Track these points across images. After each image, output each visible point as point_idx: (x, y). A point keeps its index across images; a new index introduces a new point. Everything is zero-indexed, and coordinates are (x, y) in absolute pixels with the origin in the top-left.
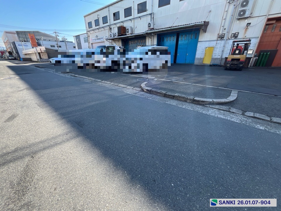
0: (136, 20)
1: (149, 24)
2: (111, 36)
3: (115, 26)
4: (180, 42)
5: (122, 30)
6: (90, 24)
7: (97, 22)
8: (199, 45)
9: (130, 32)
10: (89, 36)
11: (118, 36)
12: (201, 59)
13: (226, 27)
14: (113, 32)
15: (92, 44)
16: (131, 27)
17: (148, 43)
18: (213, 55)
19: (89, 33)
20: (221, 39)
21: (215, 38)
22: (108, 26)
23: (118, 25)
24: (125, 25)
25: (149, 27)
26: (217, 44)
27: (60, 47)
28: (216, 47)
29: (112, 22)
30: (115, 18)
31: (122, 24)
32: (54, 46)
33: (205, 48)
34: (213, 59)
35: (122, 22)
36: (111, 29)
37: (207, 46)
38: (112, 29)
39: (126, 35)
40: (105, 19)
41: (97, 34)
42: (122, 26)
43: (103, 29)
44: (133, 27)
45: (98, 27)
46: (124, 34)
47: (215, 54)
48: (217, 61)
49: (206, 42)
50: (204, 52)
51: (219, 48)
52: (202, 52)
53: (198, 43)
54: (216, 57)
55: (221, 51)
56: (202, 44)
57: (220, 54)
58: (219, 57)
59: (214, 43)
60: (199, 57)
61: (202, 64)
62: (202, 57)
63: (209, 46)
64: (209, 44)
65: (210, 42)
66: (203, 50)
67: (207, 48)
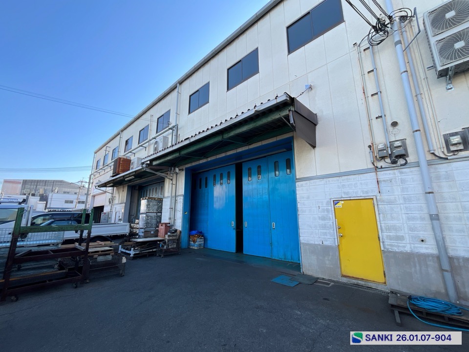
4: (245, 188)
5: (120, 165)
6: (99, 164)
7: (106, 159)
8: (302, 191)
10: (92, 183)
12: (325, 250)
16: (140, 158)
18: (384, 235)
19: (94, 177)
20: (394, 162)
26: (382, 185)
28: (385, 197)
29: (122, 154)
33: (328, 203)
34: (389, 256)
37: (336, 196)
40: (115, 152)
42: (120, 158)
47: (389, 229)
48: (418, 268)
49: (328, 180)
50: (330, 219)
51: (401, 201)
52: (319, 218)
53: (297, 184)
54: (407, 246)
55: (423, 219)
56: (310, 187)
57: (428, 235)
58: (426, 248)
59: (363, 182)
60: (316, 243)
61: (340, 277)
62: (327, 241)
63: (345, 193)
64: (343, 185)
65: (343, 180)
66: (325, 211)
67: (340, 204)
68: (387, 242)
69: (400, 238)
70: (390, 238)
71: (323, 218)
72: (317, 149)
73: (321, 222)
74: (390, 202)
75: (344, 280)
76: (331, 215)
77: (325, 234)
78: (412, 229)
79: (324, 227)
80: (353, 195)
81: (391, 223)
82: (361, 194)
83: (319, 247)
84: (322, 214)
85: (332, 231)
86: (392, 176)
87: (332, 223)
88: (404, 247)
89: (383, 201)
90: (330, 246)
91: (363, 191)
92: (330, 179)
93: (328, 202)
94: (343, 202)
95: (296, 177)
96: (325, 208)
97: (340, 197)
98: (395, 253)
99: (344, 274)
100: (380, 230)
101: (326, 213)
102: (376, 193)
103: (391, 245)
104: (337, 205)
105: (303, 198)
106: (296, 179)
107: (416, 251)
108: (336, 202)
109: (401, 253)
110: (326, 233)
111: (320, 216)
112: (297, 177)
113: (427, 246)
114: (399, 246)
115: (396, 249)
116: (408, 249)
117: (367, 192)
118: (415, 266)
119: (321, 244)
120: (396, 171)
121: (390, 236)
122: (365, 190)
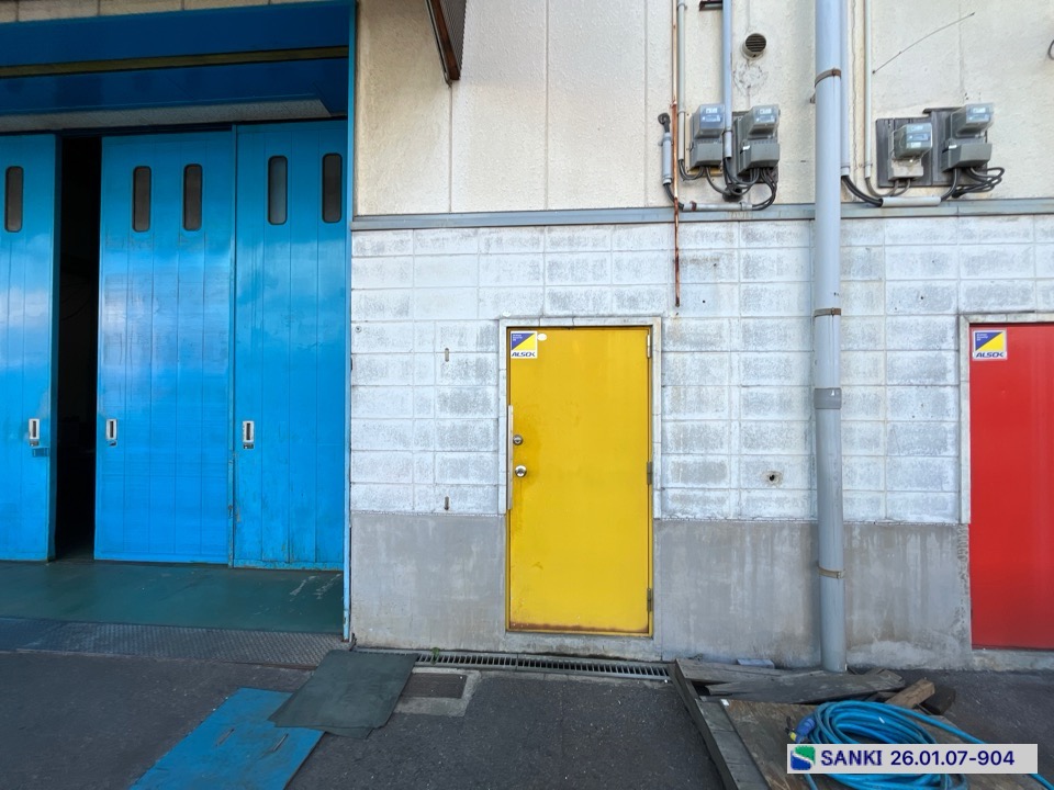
8: (380, 274)
12: (454, 534)
18: (667, 466)
20: (733, 195)
26: (688, 273)
28: (690, 321)
34: (672, 540)
37: (521, 308)
47: (685, 441)
48: (748, 568)
49: (494, 234)
50: (486, 402)
51: (737, 342)
52: (444, 401)
53: (357, 240)
54: (729, 500)
55: (785, 405)
56: (418, 259)
57: (790, 456)
58: (780, 501)
59: (626, 257)
60: (422, 508)
61: (500, 634)
62: (464, 496)
63: (555, 298)
64: (553, 265)
65: (555, 243)
66: (472, 373)
67: (530, 346)
68: (675, 488)
69: (713, 472)
70: (685, 473)
71: (460, 403)
72: (463, 88)
73: (451, 419)
74: (703, 344)
75: (516, 644)
76: (494, 391)
77: (460, 468)
78: (751, 441)
79: (459, 438)
80: (585, 311)
81: (692, 418)
82: (612, 308)
83: (431, 523)
84: (458, 382)
85: (488, 456)
86: (721, 244)
87: (492, 424)
88: (721, 501)
89: (682, 339)
90: (478, 516)
91: (620, 297)
92: (507, 234)
93: (485, 333)
94: (543, 336)
95: (355, 207)
96: (472, 358)
97: (534, 312)
98: (694, 525)
99: (517, 618)
100: (657, 447)
101: (473, 381)
102: (663, 305)
103: (684, 499)
104: (517, 350)
105: (381, 309)
106: (356, 217)
107: (751, 512)
108: (516, 335)
109: (711, 523)
110: (464, 463)
111: (448, 391)
112: (362, 211)
113: (781, 494)
114: (706, 501)
115: (697, 512)
116: (729, 509)
117: (633, 301)
118: (742, 565)
119: (440, 509)
120: (736, 228)
121: (685, 466)
122: (629, 292)
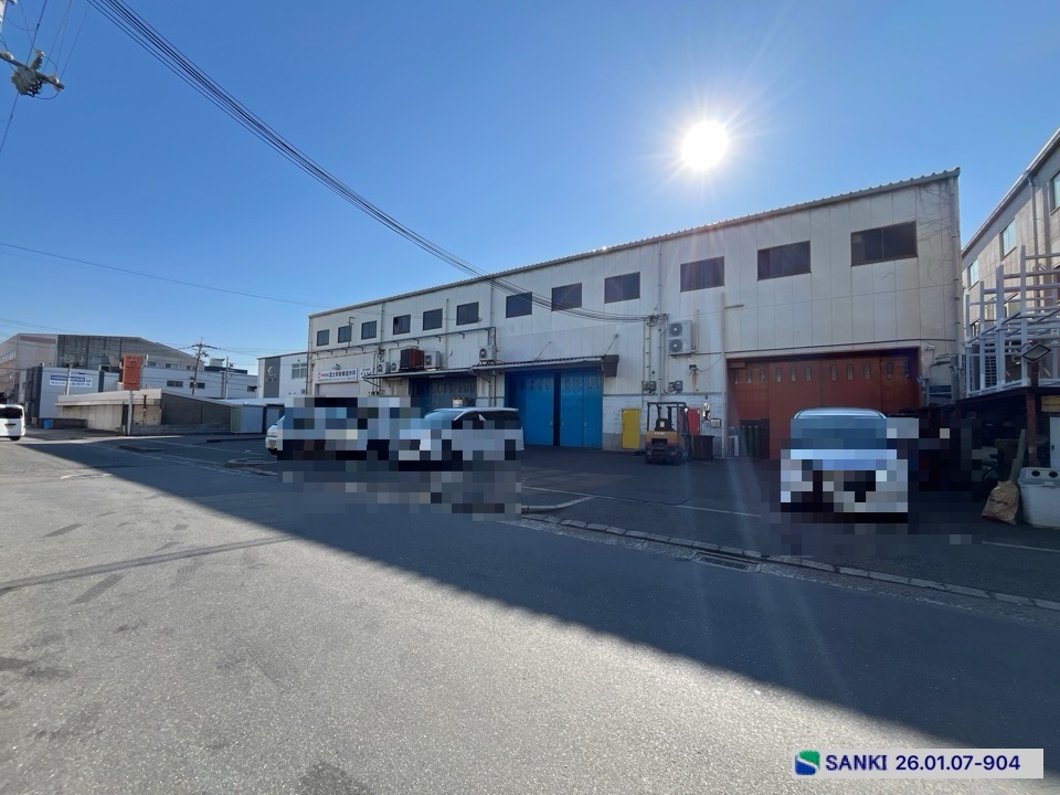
0: (451, 339)
1: (483, 350)
2: (380, 370)
3: (395, 346)
4: (563, 394)
5: (413, 358)
6: (322, 337)
7: (344, 334)
8: (606, 402)
9: (434, 364)
10: (313, 365)
11: (401, 371)
12: (615, 436)
13: (655, 367)
14: (386, 358)
15: (318, 385)
16: (438, 352)
17: (483, 392)
18: (641, 427)
19: (315, 357)
20: (650, 392)
21: (638, 390)
22: (376, 344)
23: (405, 346)
24: (422, 346)
25: (483, 356)
27: (201, 386)
29: (389, 335)
30: (397, 328)
31: (414, 344)
32: (179, 384)
33: (620, 411)
35: (415, 339)
36: (381, 352)
38: (387, 351)
39: (423, 369)
40: (369, 329)
41: (340, 361)
42: (412, 350)
43: (359, 351)
44: (443, 351)
45: (345, 345)
46: (418, 367)
52: (613, 419)
53: (604, 398)
56: (611, 401)
59: (637, 400)
60: (611, 432)
61: (621, 449)
62: (616, 431)
64: (628, 401)
65: (627, 398)
67: (625, 412)
71: (616, 419)
76: (620, 418)
77: (616, 428)
79: (616, 424)
80: (631, 407)
82: (635, 407)
83: (612, 435)
85: (620, 426)
87: (620, 422)
89: (643, 411)
90: (618, 434)
92: (622, 397)
96: (618, 413)
97: (626, 407)
99: (623, 447)
101: (618, 416)
102: (641, 407)
104: (623, 412)
105: (607, 407)
112: (604, 394)
119: (614, 433)
122: (637, 405)
